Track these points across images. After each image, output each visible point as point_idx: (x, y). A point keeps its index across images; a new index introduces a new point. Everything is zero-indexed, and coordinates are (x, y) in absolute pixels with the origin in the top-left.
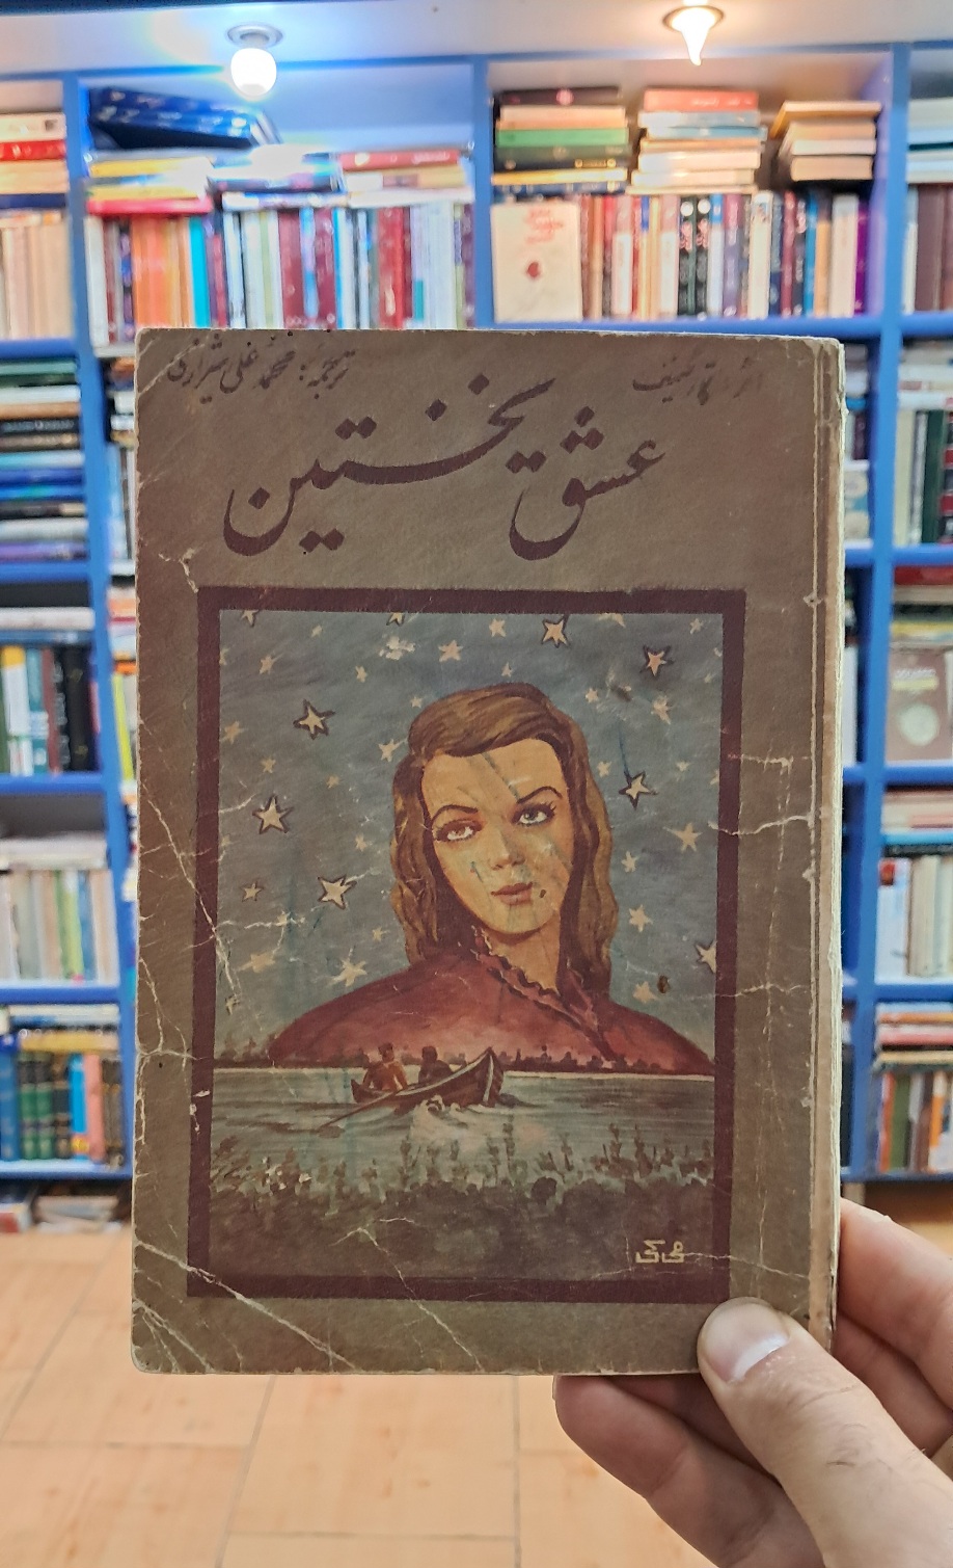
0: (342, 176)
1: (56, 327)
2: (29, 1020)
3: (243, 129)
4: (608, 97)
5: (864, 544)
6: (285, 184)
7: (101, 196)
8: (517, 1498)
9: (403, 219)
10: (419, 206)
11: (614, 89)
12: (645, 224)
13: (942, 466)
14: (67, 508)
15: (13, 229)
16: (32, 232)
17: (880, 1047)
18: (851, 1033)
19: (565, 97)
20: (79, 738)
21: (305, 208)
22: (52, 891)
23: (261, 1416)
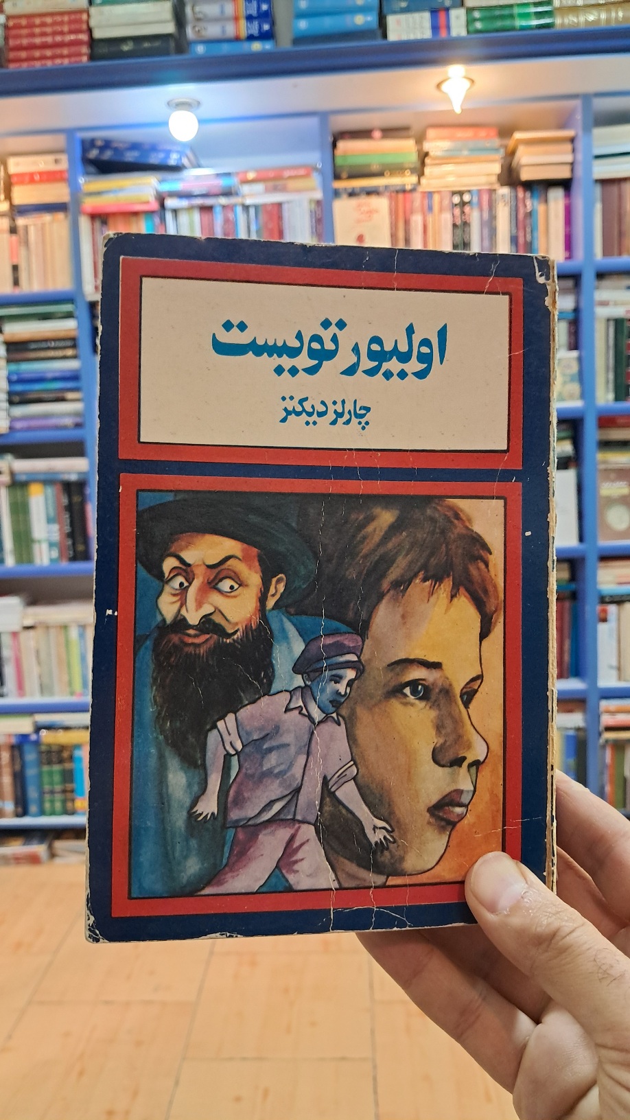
0: (239, 187)
1: (61, 283)
2: (47, 724)
3: (178, 160)
4: (405, 134)
5: (576, 404)
6: (204, 192)
7: (90, 204)
8: (373, 1032)
9: (278, 209)
10: (288, 202)
11: (407, 128)
12: (430, 208)
13: (625, 353)
14: (70, 395)
15: (35, 225)
16: (47, 225)
17: (604, 729)
18: (586, 721)
19: (377, 134)
20: (79, 538)
21: (217, 205)
22: (62, 639)
23: (203, 981)
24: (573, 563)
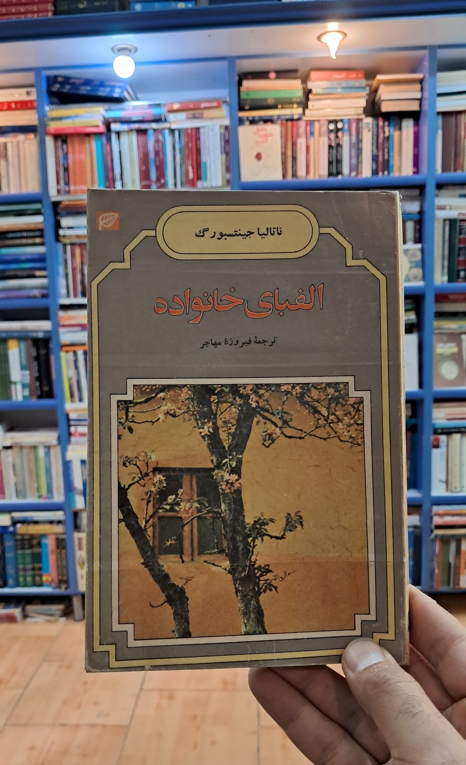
0: (167, 115)
1: (32, 187)
2: (21, 519)
3: (120, 93)
4: (293, 75)
5: (421, 284)
6: (140, 118)
7: (53, 126)
8: (258, 749)
9: (196, 133)
10: (204, 127)
11: (295, 71)
12: (312, 134)
13: (457, 245)
14: (38, 273)
15: (12, 142)
16: (21, 144)
17: (434, 527)
18: (420, 520)
19: (272, 75)
20: (45, 382)
21: (150, 129)
22: (32, 457)
23: (134, 710)
24: (414, 403)
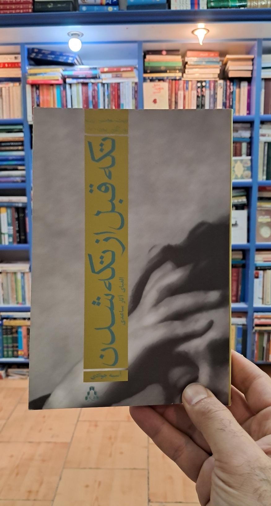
0: (100, 74)
1: (17, 115)
2: (6, 317)
3: (72, 60)
4: (177, 53)
5: (250, 180)
6: (84, 76)
7: (31, 79)
8: (148, 457)
9: (118, 86)
10: (122, 83)
11: (178, 51)
12: (187, 88)
14: (20, 168)
15: (5, 87)
16: (11, 89)
17: (255, 325)
18: (247, 321)
19: (164, 53)
20: (22, 234)
21: (90, 83)
22: (13, 278)
23: (73, 434)
24: (244, 252)
